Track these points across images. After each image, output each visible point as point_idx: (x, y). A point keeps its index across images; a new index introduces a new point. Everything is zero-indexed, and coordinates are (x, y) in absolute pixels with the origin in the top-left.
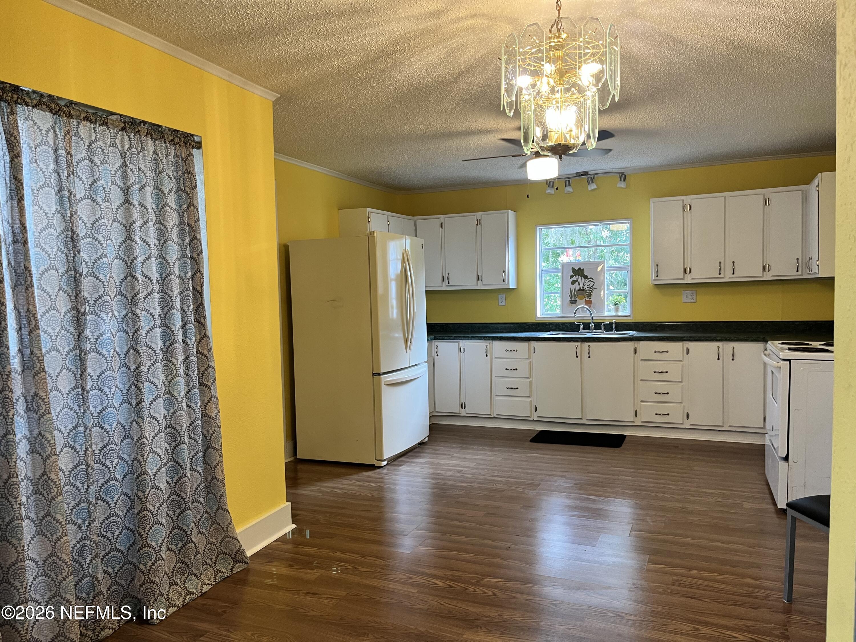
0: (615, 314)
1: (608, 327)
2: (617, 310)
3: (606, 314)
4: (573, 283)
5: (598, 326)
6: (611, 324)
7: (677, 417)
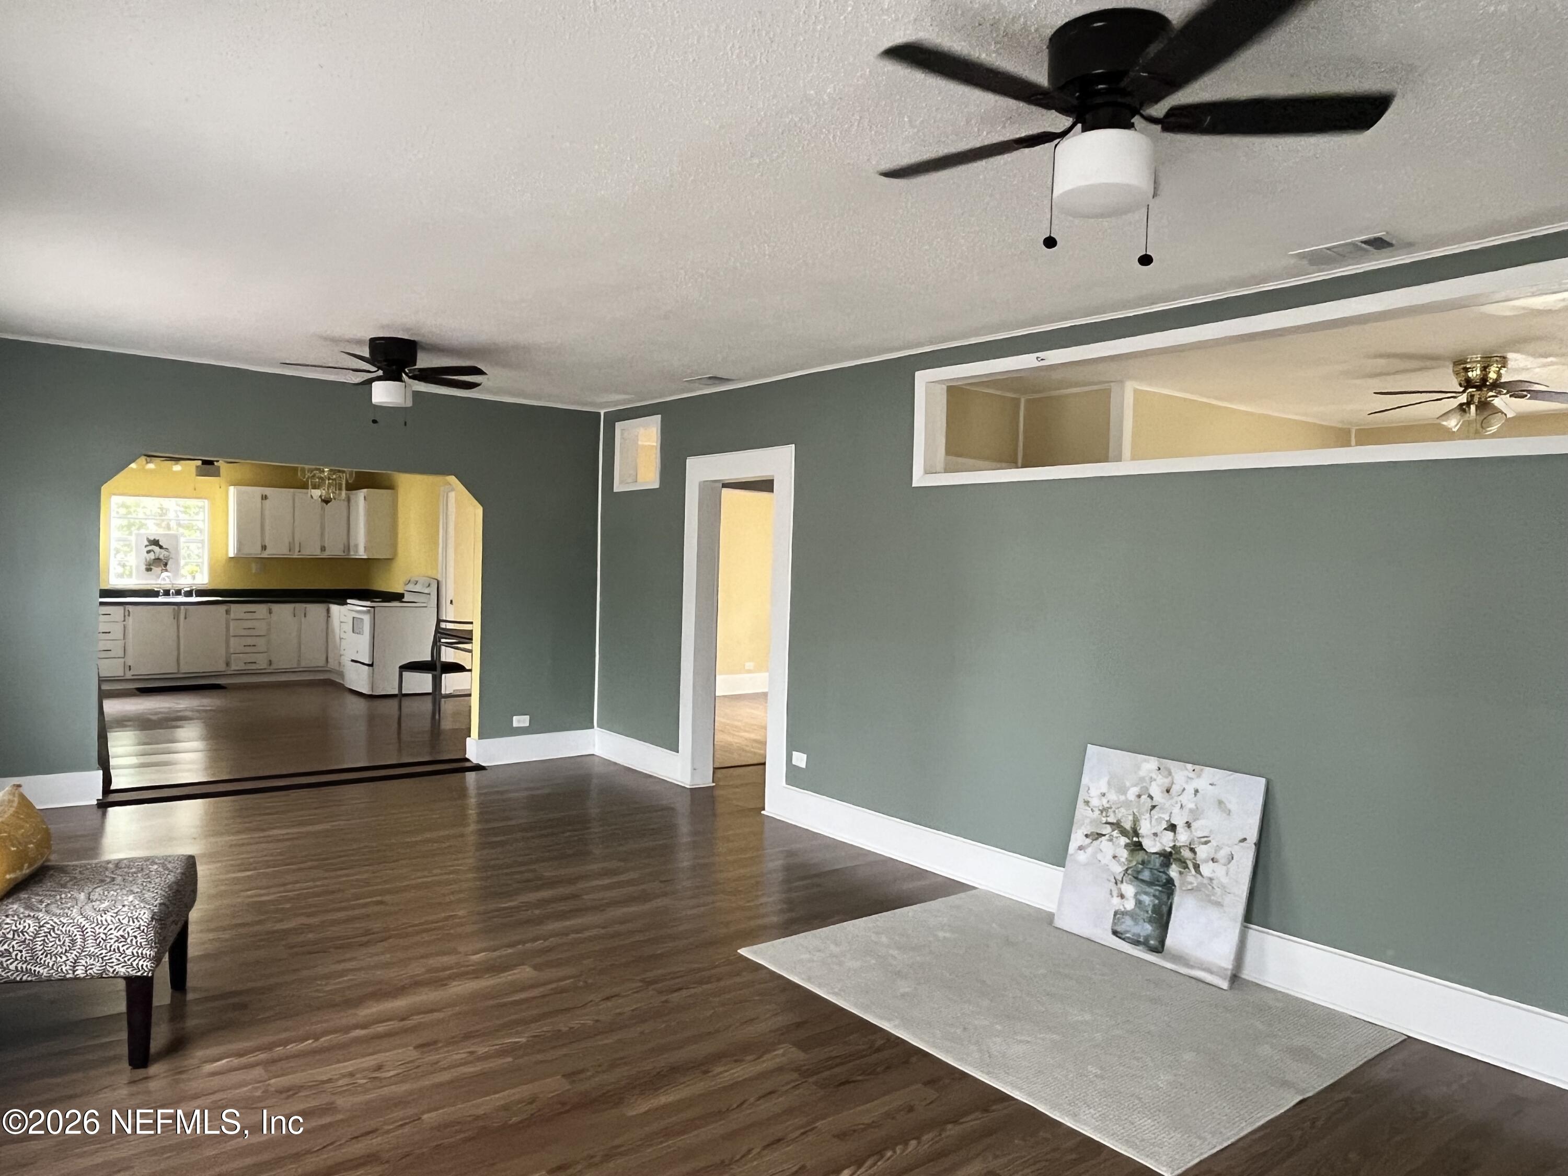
0: (191, 582)
1: (189, 594)
2: (194, 578)
3: (184, 581)
4: (148, 552)
5: (178, 593)
6: (192, 591)
7: (262, 664)
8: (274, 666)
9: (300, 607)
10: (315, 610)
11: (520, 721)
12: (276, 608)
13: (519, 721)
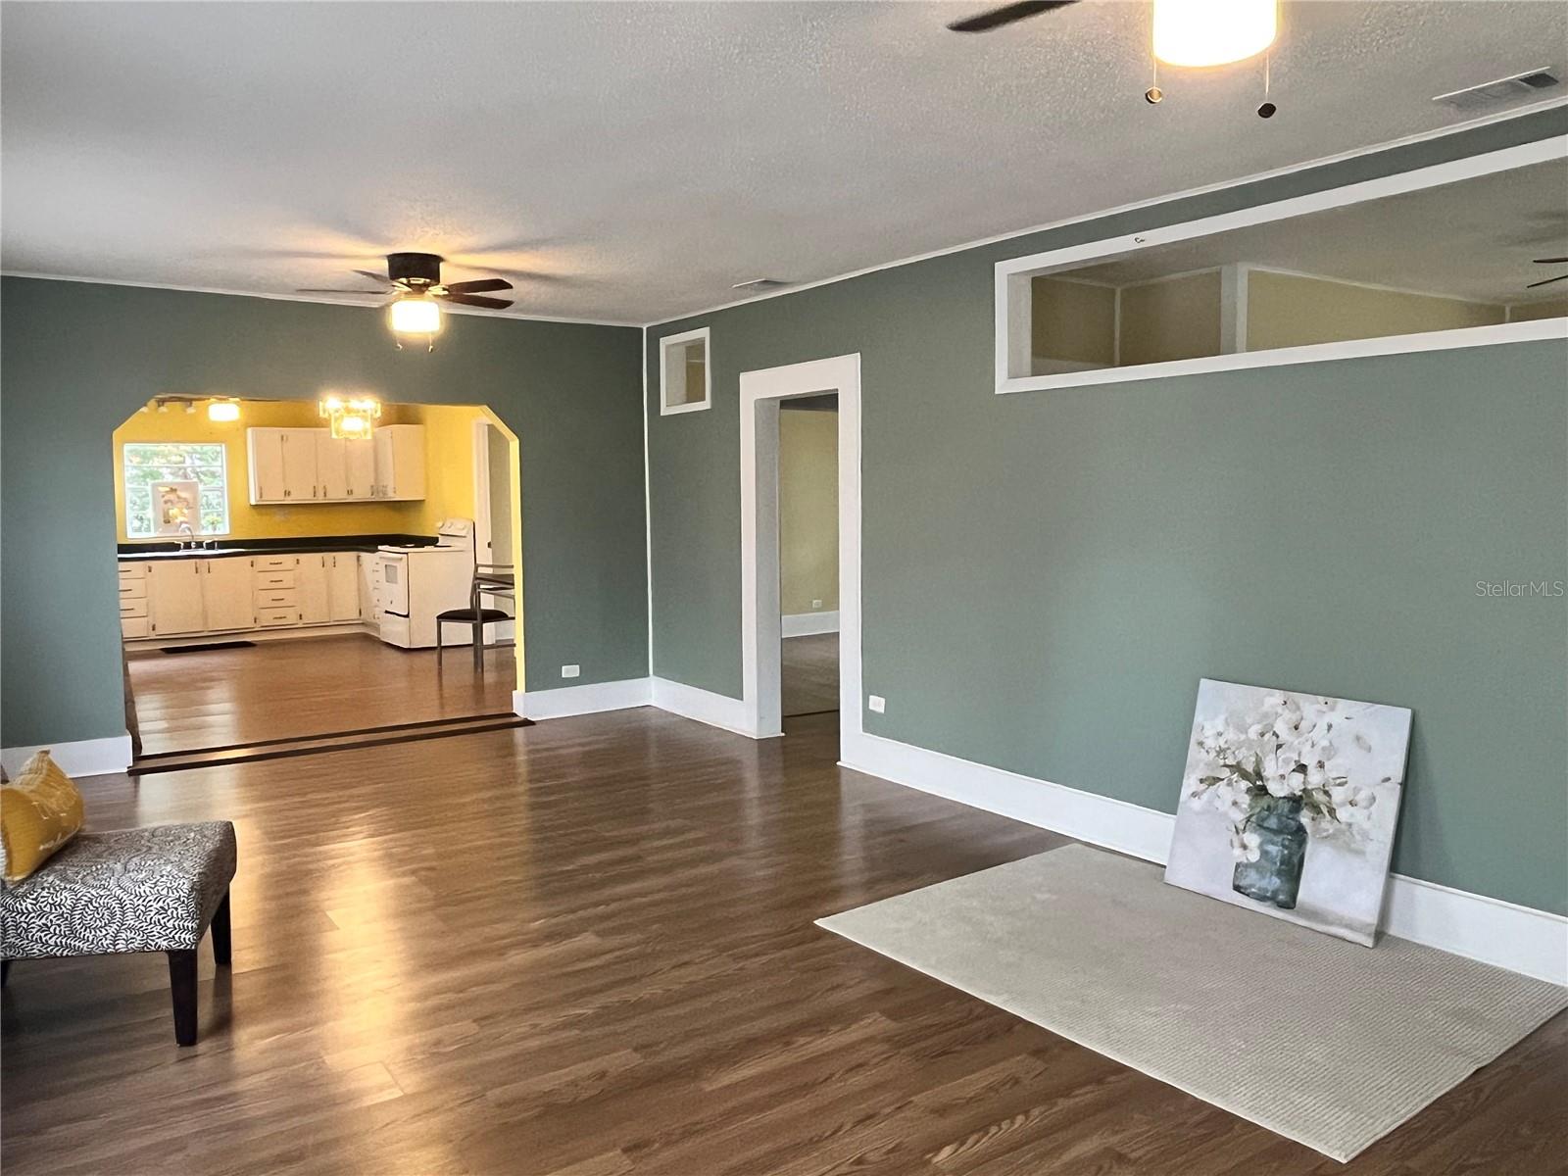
0: (212, 533)
1: (211, 546)
2: (215, 529)
3: (204, 533)
4: (166, 502)
5: (199, 545)
6: (213, 543)
7: (292, 619)
8: (305, 620)
9: (329, 556)
10: (346, 558)
11: (570, 671)
12: (304, 557)
13: (567, 672)
